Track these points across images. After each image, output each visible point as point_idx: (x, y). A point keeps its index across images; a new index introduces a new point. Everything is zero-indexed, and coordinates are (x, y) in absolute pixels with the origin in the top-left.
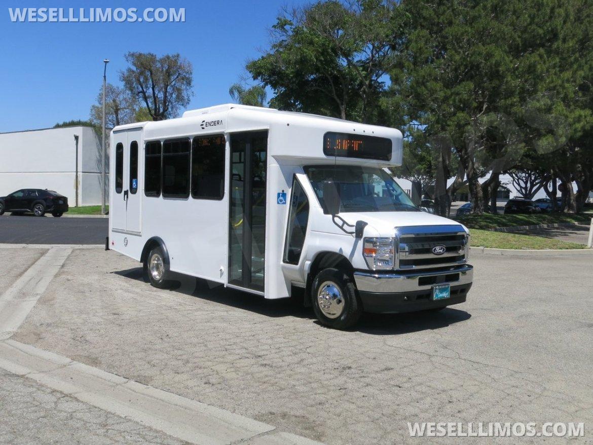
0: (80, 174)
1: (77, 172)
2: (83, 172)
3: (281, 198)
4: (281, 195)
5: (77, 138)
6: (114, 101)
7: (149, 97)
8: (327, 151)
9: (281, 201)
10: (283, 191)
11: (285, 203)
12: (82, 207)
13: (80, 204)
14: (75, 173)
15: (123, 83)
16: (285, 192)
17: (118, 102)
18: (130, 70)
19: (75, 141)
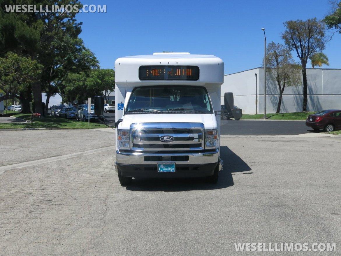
0: (258, 96)
1: (256, 95)
2: (259, 95)
3: (120, 106)
4: (120, 105)
5: (256, 75)
6: (275, 52)
7: (299, 46)
8: (141, 77)
9: (120, 108)
10: (122, 102)
11: (123, 110)
12: (259, 114)
13: (258, 113)
14: (255, 95)
15: (284, 40)
16: (123, 103)
17: (277, 52)
18: (286, 32)
19: (256, 78)
